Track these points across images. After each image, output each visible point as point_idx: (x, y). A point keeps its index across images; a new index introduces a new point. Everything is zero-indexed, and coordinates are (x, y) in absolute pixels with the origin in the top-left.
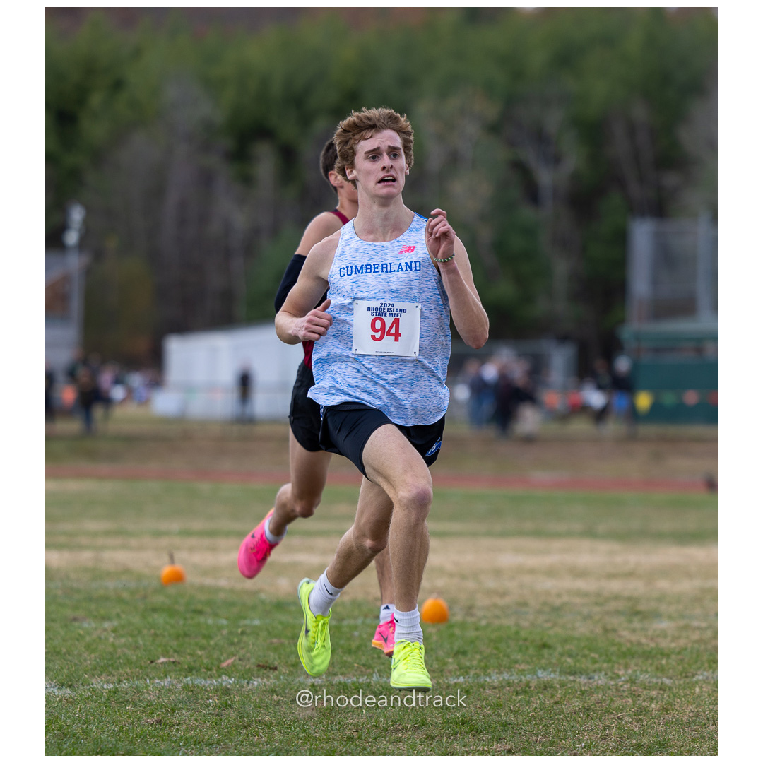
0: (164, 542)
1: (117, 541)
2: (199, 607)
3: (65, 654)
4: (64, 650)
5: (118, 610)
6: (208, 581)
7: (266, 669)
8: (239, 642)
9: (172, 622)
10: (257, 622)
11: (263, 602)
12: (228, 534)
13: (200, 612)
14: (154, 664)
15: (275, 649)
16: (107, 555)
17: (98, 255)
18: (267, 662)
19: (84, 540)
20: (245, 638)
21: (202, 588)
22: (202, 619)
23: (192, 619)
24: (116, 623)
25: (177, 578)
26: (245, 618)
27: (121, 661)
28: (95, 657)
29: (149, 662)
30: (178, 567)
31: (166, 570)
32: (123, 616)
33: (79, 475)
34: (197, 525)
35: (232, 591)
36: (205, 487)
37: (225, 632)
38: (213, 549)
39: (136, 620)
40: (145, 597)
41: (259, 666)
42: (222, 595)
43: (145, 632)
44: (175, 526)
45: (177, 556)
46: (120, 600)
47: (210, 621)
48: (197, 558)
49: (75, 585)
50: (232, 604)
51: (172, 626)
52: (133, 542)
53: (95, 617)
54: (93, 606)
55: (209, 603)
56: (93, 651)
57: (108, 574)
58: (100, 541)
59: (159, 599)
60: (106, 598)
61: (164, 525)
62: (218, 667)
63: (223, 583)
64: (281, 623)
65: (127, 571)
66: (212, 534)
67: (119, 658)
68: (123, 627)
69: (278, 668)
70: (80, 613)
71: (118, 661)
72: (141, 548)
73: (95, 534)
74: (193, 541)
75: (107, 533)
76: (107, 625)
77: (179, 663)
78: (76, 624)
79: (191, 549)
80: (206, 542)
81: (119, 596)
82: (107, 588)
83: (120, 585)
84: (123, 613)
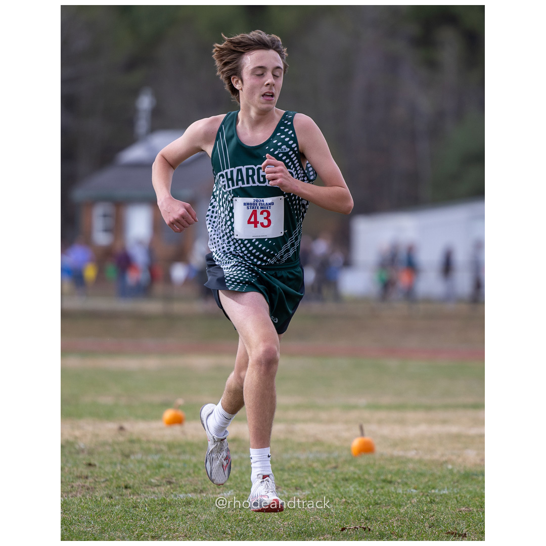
0: (354, 414)
1: (309, 414)
2: (389, 477)
3: (259, 521)
5: (310, 480)
6: (397, 452)
7: (455, 537)
8: (429, 511)
9: (363, 491)
10: (446, 492)
11: (451, 472)
12: (416, 408)
13: (390, 482)
14: (345, 531)
15: (464, 517)
16: (299, 427)
18: (456, 529)
20: (435, 507)
21: (391, 459)
22: (392, 489)
23: (382, 488)
24: (307, 492)
25: (367, 449)
26: (434, 488)
29: (340, 529)
30: (367, 438)
31: (356, 443)
32: (315, 485)
34: (386, 400)
35: (420, 461)
36: (393, 363)
37: (415, 500)
38: (402, 422)
39: (329, 489)
40: (336, 467)
41: (449, 532)
42: (411, 466)
43: (337, 500)
44: (363, 401)
45: (366, 428)
46: (312, 471)
47: (400, 491)
48: (386, 431)
50: (422, 474)
51: (363, 495)
52: (324, 415)
53: (287, 486)
54: (286, 476)
55: (398, 473)
57: (300, 444)
58: (291, 414)
59: (350, 469)
60: (299, 468)
61: (353, 400)
62: (409, 534)
63: (411, 454)
64: (469, 492)
65: (318, 442)
66: (401, 407)
67: (312, 525)
68: (315, 495)
69: (467, 535)
72: (330, 421)
74: (382, 415)
75: (298, 407)
76: (298, 493)
77: (369, 530)
79: (380, 422)
80: (395, 415)
81: (310, 466)
82: (298, 459)
83: (311, 456)
84: (315, 482)
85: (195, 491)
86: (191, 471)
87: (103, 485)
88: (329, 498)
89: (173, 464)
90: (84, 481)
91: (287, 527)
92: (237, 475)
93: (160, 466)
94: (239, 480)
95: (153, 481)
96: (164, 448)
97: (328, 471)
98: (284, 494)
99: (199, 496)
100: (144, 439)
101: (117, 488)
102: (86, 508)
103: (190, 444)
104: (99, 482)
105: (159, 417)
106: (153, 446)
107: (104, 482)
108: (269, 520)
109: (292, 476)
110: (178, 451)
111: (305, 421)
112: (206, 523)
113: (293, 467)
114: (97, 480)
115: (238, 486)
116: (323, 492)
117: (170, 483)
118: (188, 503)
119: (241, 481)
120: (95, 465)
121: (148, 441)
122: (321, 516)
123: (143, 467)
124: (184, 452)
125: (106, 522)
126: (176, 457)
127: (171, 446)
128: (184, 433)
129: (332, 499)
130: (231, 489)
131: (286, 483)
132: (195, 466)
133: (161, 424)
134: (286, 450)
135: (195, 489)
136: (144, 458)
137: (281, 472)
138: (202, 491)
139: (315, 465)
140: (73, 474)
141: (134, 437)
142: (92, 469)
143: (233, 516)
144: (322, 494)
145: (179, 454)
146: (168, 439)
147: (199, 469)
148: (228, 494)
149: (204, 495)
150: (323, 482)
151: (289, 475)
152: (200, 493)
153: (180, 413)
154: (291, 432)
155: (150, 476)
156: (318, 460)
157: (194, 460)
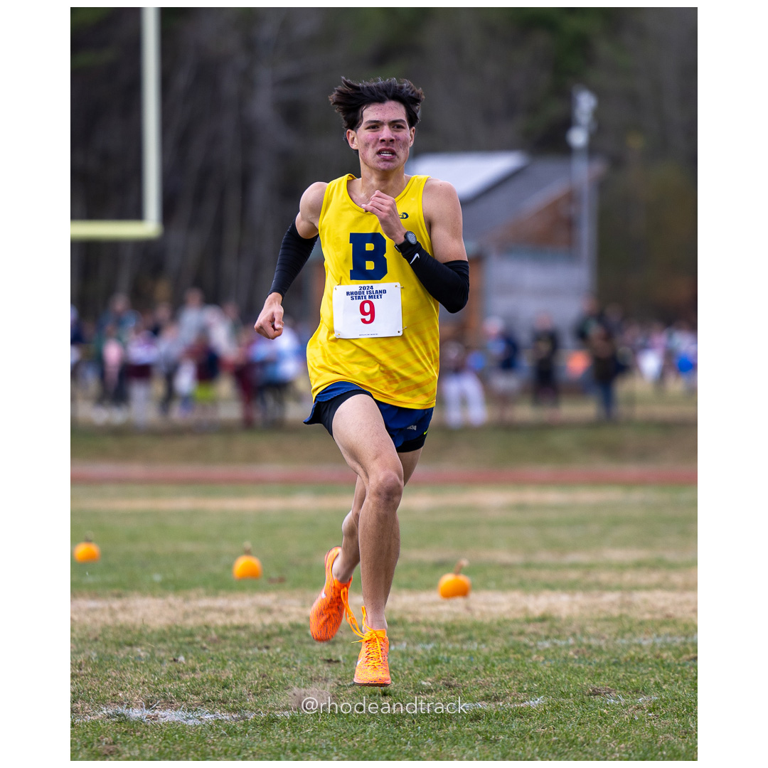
1: (655, 577)
4: (581, 738)
5: (658, 678)
16: (638, 597)
17: (617, 162)
19: (604, 577)
24: (654, 697)
27: (665, 753)
28: (626, 748)
32: (665, 687)
33: (597, 481)
46: (661, 664)
49: (594, 642)
52: (677, 578)
53: (625, 689)
54: (622, 673)
56: (624, 739)
57: (641, 623)
58: (629, 577)
60: (641, 660)
65: (669, 620)
68: (666, 702)
70: (602, 683)
71: (660, 753)
73: (622, 567)
75: (639, 565)
78: (598, 699)
81: (658, 657)
82: (640, 646)
83: (659, 641)
84: (665, 682)
85: (487, 698)
86: (481, 668)
87: (350, 691)
88: (687, 707)
89: (454, 657)
90: (322, 685)
91: (624, 753)
92: (549, 673)
93: (436, 662)
94: (551, 681)
95: (424, 683)
96: (441, 632)
97: (684, 665)
98: (620, 700)
99: (492, 705)
100: (409, 618)
101: (370, 696)
102: (326, 727)
103: (478, 626)
104: (344, 686)
105: (431, 586)
106: (423, 630)
107: (351, 686)
108: (598, 742)
109: (631, 672)
110: (461, 636)
111: (648, 588)
112: (503, 747)
113: (632, 658)
114: (340, 683)
115: (551, 689)
116: (677, 697)
117: (449, 686)
118: (476, 717)
119: (555, 681)
120: (338, 661)
121: (417, 623)
122: (675, 734)
123: (410, 663)
124: (470, 638)
125: (355, 748)
126: (458, 646)
127: (450, 629)
128: (468, 608)
129: (690, 707)
130: (539, 695)
131: (622, 683)
132: (487, 660)
133: (435, 596)
134: (622, 633)
135: (487, 696)
136: (411, 648)
137: (614, 668)
138: (497, 699)
139: (665, 655)
140: (306, 675)
141: (395, 617)
142: (334, 666)
143: (543, 736)
144: (676, 700)
145: (463, 641)
146: (445, 619)
147: (493, 665)
148: (536, 702)
149: (501, 704)
150: (677, 681)
151: (626, 671)
152: (495, 701)
153: (464, 579)
154: (629, 605)
155: (420, 677)
156: (669, 648)
157: (485, 649)
